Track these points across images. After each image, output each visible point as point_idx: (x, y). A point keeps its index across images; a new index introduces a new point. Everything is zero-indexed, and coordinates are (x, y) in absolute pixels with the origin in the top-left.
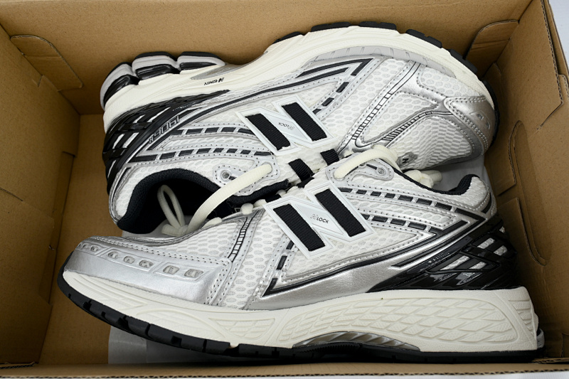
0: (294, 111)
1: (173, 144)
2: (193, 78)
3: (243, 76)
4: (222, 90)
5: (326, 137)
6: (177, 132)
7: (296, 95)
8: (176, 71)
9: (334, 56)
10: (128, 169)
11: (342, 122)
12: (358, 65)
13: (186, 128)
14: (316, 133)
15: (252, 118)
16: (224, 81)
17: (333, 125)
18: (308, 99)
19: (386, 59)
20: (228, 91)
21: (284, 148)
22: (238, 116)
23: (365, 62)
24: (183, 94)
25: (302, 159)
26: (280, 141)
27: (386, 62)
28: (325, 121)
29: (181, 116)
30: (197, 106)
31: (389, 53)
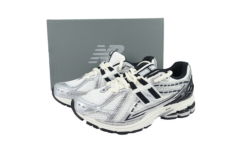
0: (146, 101)
1: (179, 87)
2: (173, 110)
3: (160, 112)
4: (166, 107)
5: (136, 94)
6: (179, 91)
7: (146, 106)
8: (178, 112)
9: (136, 121)
10: (189, 79)
11: (131, 99)
12: (129, 118)
13: (177, 92)
14: (139, 94)
15: (159, 97)
16: (165, 109)
17: (134, 98)
18: (142, 106)
20: (164, 106)
21: (150, 88)
22: (163, 97)
23: (127, 119)
24: (176, 104)
25: (143, 86)
26: (151, 90)
27: (120, 120)
28: (136, 99)
29: (178, 96)
30: (173, 100)
31: (119, 124)
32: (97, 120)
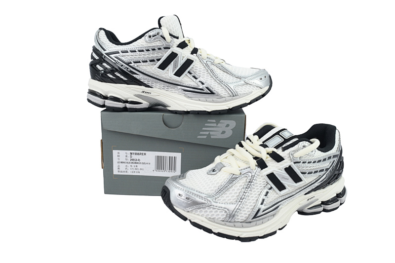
0: (281, 187)
1: (327, 164)
2: (317, 200)
3: (300, 203)
4: (307, 195)
5: (267, 175)
6: (327, 170)
7: (281, 195)
8: (323, 203)
9: (267, 219)
10: (339, 151)
11: (259, 184)
12: (258, 215)
13: (324, 172)
14: (272, 177)
15: (300, 180)
16: (307, 200)
17: (263, 182)
18: (275, 195)
19: (245, 220)
20: (305, 194)
21: (288, 167)
22: (306, 180)
23: (255, 217)
25: (277, 163)
26: (289, 170)
28: (266, 183)
29: (325, 178)
30: (319, 184)
31: (244, 224)
32: (210, 219)
